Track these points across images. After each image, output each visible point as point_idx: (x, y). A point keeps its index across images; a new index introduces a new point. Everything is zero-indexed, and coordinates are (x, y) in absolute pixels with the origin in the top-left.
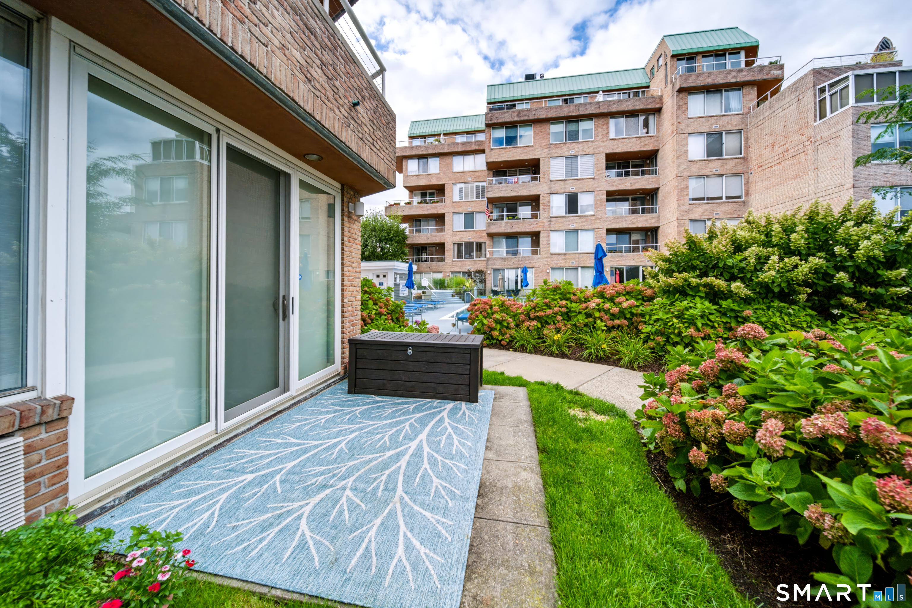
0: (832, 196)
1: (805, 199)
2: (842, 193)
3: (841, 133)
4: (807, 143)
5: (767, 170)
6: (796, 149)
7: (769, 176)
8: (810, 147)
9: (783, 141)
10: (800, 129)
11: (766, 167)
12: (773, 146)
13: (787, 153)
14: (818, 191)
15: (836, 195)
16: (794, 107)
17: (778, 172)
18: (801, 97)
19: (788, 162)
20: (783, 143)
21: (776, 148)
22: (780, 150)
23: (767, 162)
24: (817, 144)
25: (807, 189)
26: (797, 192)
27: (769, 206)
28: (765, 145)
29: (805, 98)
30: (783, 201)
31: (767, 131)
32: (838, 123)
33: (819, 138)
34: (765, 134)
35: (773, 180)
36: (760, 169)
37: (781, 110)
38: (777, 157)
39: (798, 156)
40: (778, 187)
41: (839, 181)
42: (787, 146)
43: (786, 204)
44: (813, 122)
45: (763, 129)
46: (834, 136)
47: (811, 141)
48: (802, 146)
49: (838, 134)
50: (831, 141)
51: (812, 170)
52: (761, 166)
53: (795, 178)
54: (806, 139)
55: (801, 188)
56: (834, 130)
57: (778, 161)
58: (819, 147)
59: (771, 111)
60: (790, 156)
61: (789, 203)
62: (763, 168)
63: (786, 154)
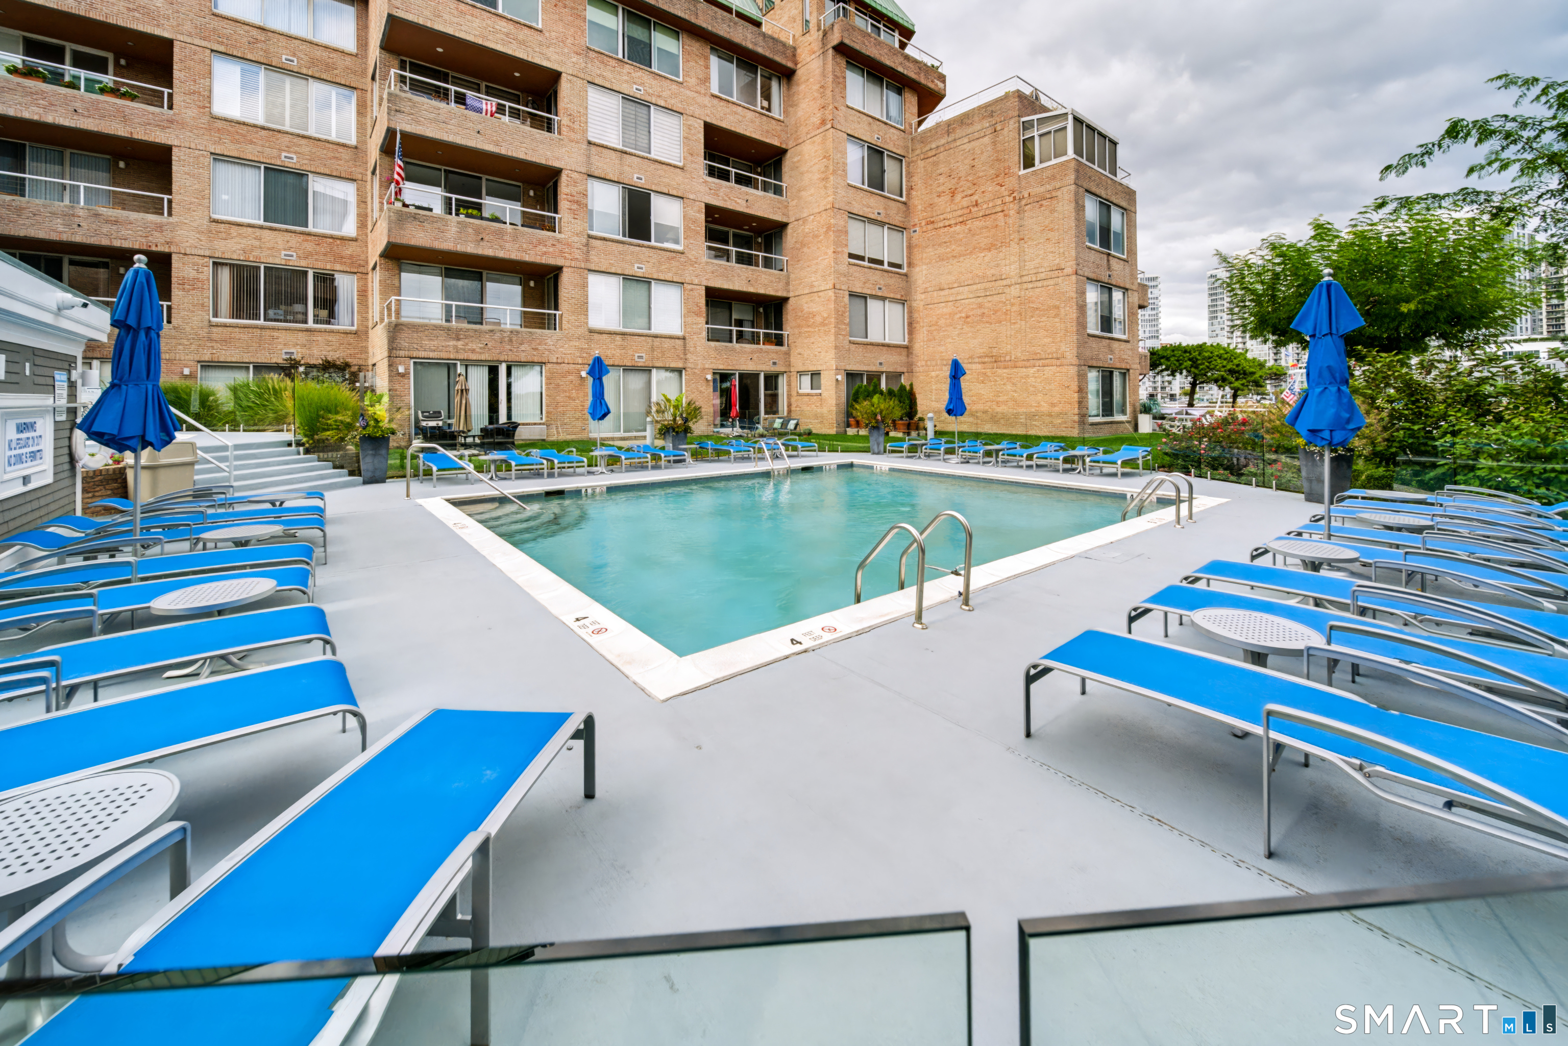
0: (1045, 283)
1: (1004, 283)
2: (1060, 280)
3: (1059, 193)
4: (1008, 199)
5: (942, 230)
6: (991, 205)
7: (947, 239)
8: (1011, 205)
9: (969, 188)
10: (997, 176)
11: (941, 224)
12: (953, 194)
13: (976, 209)
14: (1024, 273)
15: (1051, 282)
16: (986, 140)
17: (961, 236)
18: (998, 128)
19: (978, 224)
20: (970, 192)
21: (958, 197)
22: (965, 202)
23: (942, 217)
24: (1023, 202)
25: (1007, 268)
26: (993, 271)
27: (946, 287)
28: (940, 189)
29: (1006, 129)
30: (970, 282)
31: (943, 169)
32: (1053, 178)
33: (1026, 195)
34: (938, 172)
35: (953, 247)
36: (930, 227)
37: (966, 140)
38: (960, 213)
39: (993, 216)
40: (961, 259)
41: (1057, 262)
42: (975, 197)
43: (975, 287)
44: (1017, 170)
45: (936, 164)
46: (1048, 196)
47: (1015, 198)
48: (999, 202)
49: (1054, 194)
50: (1044, 202)
51: (1016, 240)
52: (933, 222)
53: (989, 250)
54: (1006, 193)
55: (998, 265)
56: (1049, 187)
57: (961, 219)
58: (1026, 208)
59: (950, 139)
60: (981, 214)
61: (979, 286)
62: (936, 226)
63: (974, 209)
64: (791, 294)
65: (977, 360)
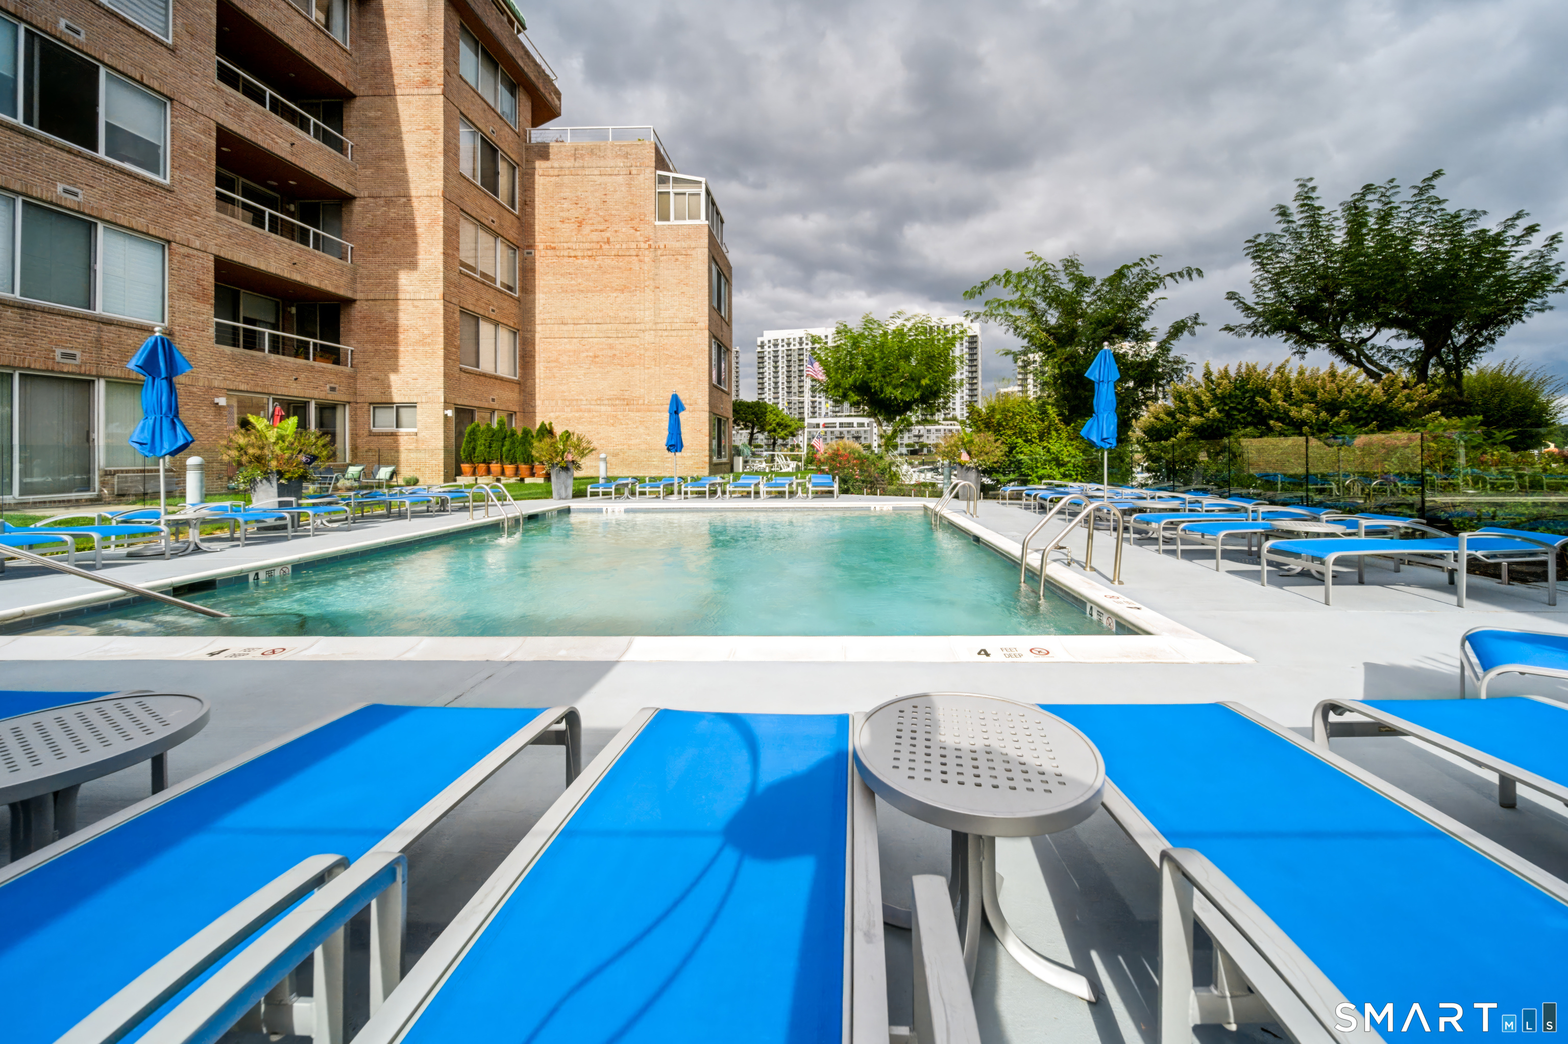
0: (680, 333)
1: (638, 327)
2: (694, 333)
3: (693, 252)
4: (643, 245)
5: (566, 260)
6: (624, 246)
7: (571, 271)
8: (647, 252)
9: (599, 223)
10: (632, 220)
11: (566, 253)
12: (580, 224)
13: (607, 246)
14: (659, 321)
15: (686, 333)
16: (620, 179)
17: (589, 271)
18: (634, 172)
19: (608, 261)
20: (601, 227)
21: (586, 229)
22: (595, 236)
23: (565, 245)
24: (659, 252)
25: (642, 313)
26: (625, 314)
27: (569, 321)
28: (565, 214)
29: (642, 176)
30: (599, 321)
31: (566, 193)
32: (688, 237)
33: (662, 247)
34: (562, 195)
35: (580, 280)
36: (550, 252)
37: (596, 172)
38: (587, 245)
39: (627, 258)
40: (589, 295)
41: (691, 315)
42: (607, 234)
43: (605, 327)
44: (653, 219)
45: (559, 186)
46: (684, 253)
47: (650, 246)
48: (633, 245)
49: (689, 252)
50: (680, 257)
51: (651, 287)
52: (554, 248)
53: (622, 291)
54: (641, 239)
55: (631, 309)
56: (684, 244)
57: (590, 253)
58: (662, 258)
59: (577, 164)
60: (613, 253)
61: (610, 326)
62: (558, 253)
63: (606, 247)
64: (358, 296)
65: (606, 402)
